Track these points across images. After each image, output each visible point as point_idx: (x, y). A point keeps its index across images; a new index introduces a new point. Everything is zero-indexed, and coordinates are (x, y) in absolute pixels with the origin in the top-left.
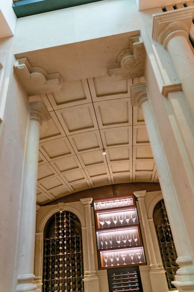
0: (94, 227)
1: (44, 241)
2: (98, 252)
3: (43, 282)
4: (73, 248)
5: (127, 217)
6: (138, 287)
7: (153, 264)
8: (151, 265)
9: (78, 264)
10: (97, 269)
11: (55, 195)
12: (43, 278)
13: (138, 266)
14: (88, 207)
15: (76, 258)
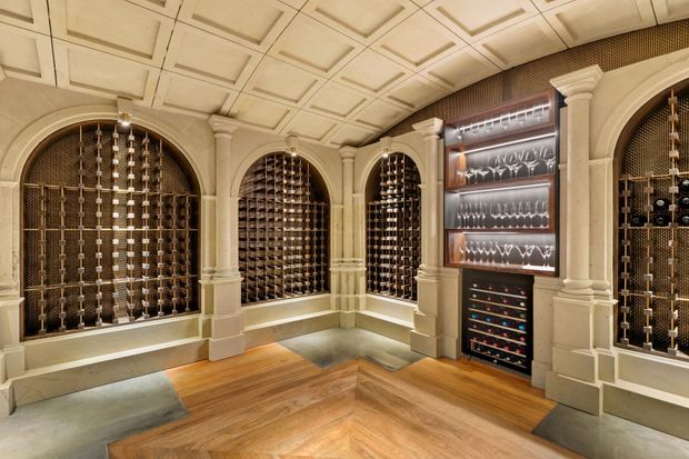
0: (441, 183)
1: (367, 206)
2: (446, 232)
3: (367, 267)
4: (407, 220)
5: (532, 157)
6: (522, 316)
7: (572, 278)
8: (565, 281)
9: (415, 249)
10: (442, 263)
11: (378, 124)
12: (367, 261)
13: (533, 276)
14: (430, 141)
15: (411, 238)
